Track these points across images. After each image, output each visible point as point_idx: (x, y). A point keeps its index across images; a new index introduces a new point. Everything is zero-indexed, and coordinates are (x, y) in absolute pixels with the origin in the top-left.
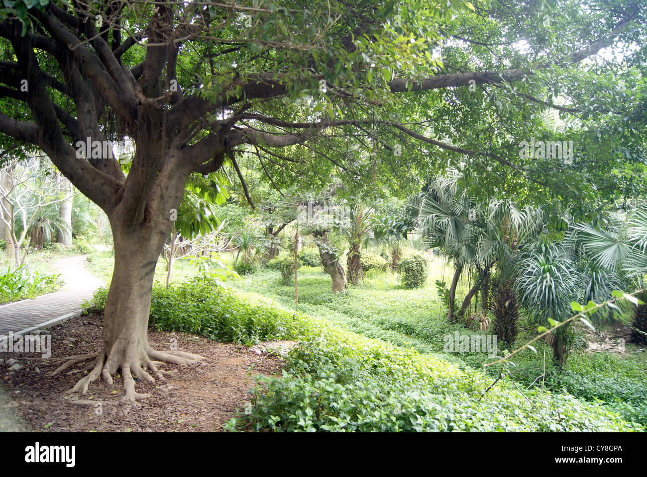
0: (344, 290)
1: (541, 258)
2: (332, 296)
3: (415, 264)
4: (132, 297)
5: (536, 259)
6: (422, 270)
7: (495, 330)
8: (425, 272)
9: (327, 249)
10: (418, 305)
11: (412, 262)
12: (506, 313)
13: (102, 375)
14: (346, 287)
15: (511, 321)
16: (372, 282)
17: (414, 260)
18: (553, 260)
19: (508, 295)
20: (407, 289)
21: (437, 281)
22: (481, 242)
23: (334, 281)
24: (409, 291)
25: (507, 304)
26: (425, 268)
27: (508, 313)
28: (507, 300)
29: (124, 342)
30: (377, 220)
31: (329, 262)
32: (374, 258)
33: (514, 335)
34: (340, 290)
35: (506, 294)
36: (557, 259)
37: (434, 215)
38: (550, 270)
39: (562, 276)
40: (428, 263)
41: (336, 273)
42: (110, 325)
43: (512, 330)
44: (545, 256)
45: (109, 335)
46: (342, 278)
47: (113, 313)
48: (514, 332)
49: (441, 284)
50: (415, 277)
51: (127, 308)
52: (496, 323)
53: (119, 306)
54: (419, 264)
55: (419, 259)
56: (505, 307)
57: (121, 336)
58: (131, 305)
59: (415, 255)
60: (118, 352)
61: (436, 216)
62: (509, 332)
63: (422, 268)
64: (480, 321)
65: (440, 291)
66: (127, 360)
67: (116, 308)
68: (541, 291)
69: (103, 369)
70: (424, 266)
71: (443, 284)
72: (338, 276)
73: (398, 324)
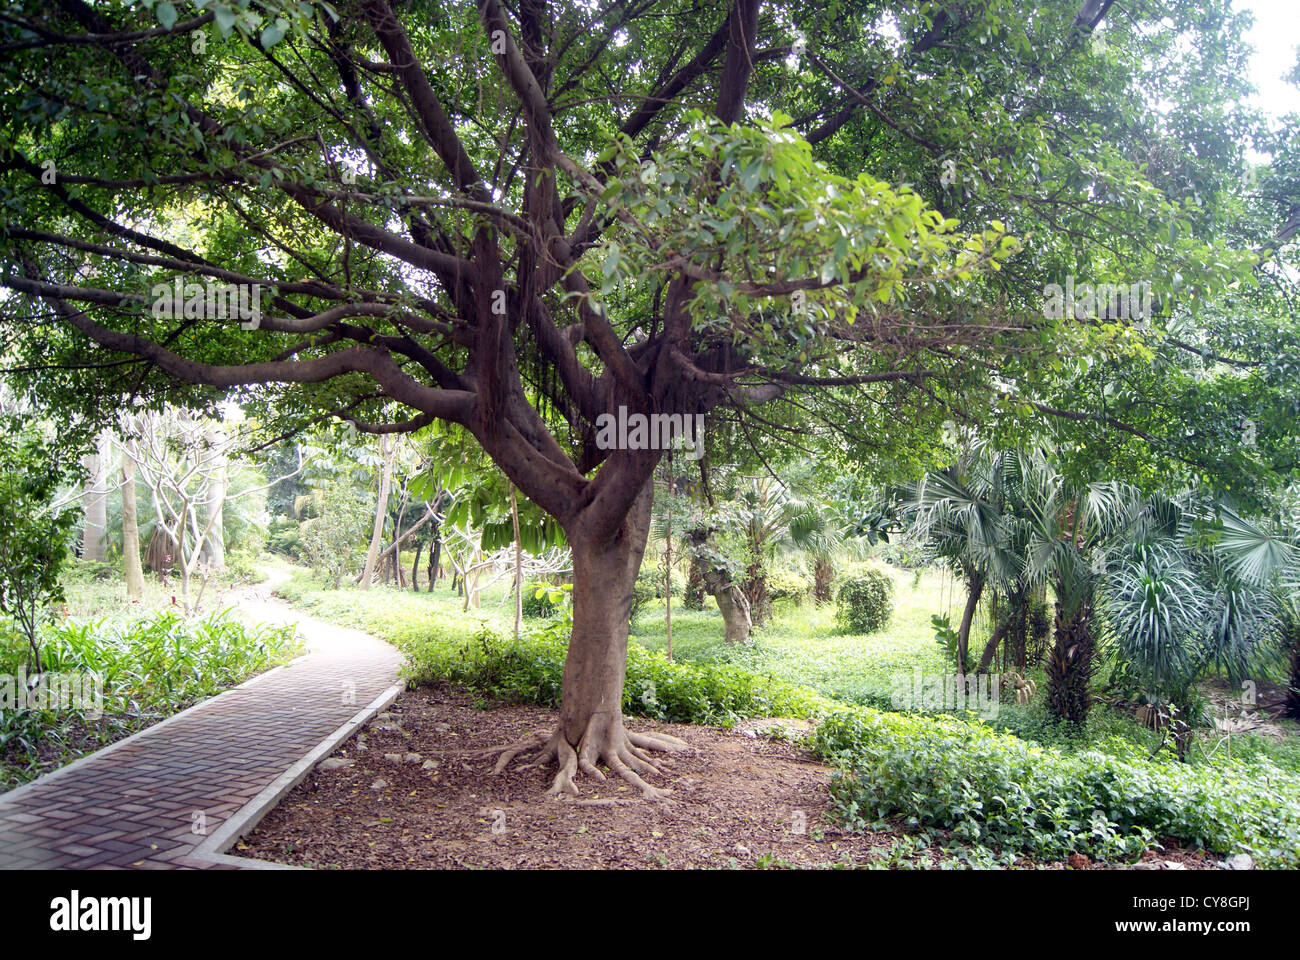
0: (748, 640)
1: (1142, 570)
2: (729, 652)
3: (869, 587)
4: (612, 649)
5: (1132, 571)
6: (883, 598)
7: (1051, 701)
8: (890, 601)
9: (724, 563)
10: (891, 662)
11: (864, 583)
12: (1070, 670)
13: (579, 767)
14: (750, 633)
15: (1078, 683)
16: (786, 622)
17: (868, 579)
18: (1162, 573)
19: (1071, 637)
20: (858, 634)
21: (934, 616)
22: (1033, 545)
23: (729, 622)
24: (862, 639)
25: (1071, 653)
26: (889, 594)
27: (1073, 670)
28: (1070, 646)
29: (604, 718)
30: (837, 510)
31: (720, 588)
32: (784, 577)
33: (1085, 708)
34: (741, 640)
35: (1067, 636)
36: (1169, 571)
37: (947, 499)
38: (1158, 590)
39: (1181, 599)
40: (893, 585)
41: (732, 608)
42: (575, 695)
43: (1081, 699)
44: (1147, 567)
45: (573, 709)
46: (744, 616)
47: (577, 676)
48: (1086, 704)
49: (940, 622)
50: (871, 612)
51: (605, 666)
52: (1052, 688)
53: (589, 664)
54: (878, 587)
55: (878, 578)
56: (1067, 659)
57: (598, 709)
58: (611, 662)
59: (869, 569)
60: (597, 733)
61: (951, 502)
62: (1077, 703)
63: (884, 594)
64: (1016, 688)
65: (941, 634)
66: (613, 744)
67: (584, 668)
68: (1147, 626)
69: (578, 759)
70: (886, 589)
71: (945, 623)
72: (738, 613)
73: (868, 697)
